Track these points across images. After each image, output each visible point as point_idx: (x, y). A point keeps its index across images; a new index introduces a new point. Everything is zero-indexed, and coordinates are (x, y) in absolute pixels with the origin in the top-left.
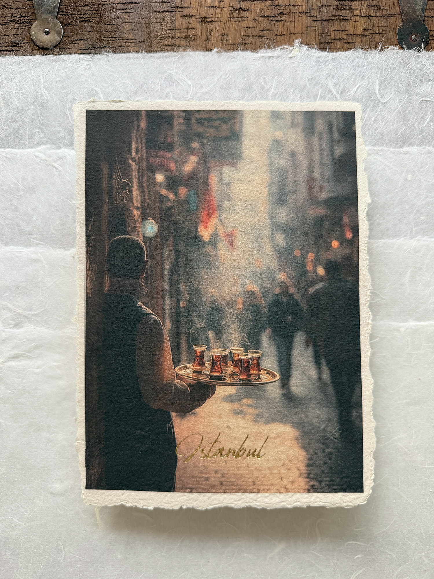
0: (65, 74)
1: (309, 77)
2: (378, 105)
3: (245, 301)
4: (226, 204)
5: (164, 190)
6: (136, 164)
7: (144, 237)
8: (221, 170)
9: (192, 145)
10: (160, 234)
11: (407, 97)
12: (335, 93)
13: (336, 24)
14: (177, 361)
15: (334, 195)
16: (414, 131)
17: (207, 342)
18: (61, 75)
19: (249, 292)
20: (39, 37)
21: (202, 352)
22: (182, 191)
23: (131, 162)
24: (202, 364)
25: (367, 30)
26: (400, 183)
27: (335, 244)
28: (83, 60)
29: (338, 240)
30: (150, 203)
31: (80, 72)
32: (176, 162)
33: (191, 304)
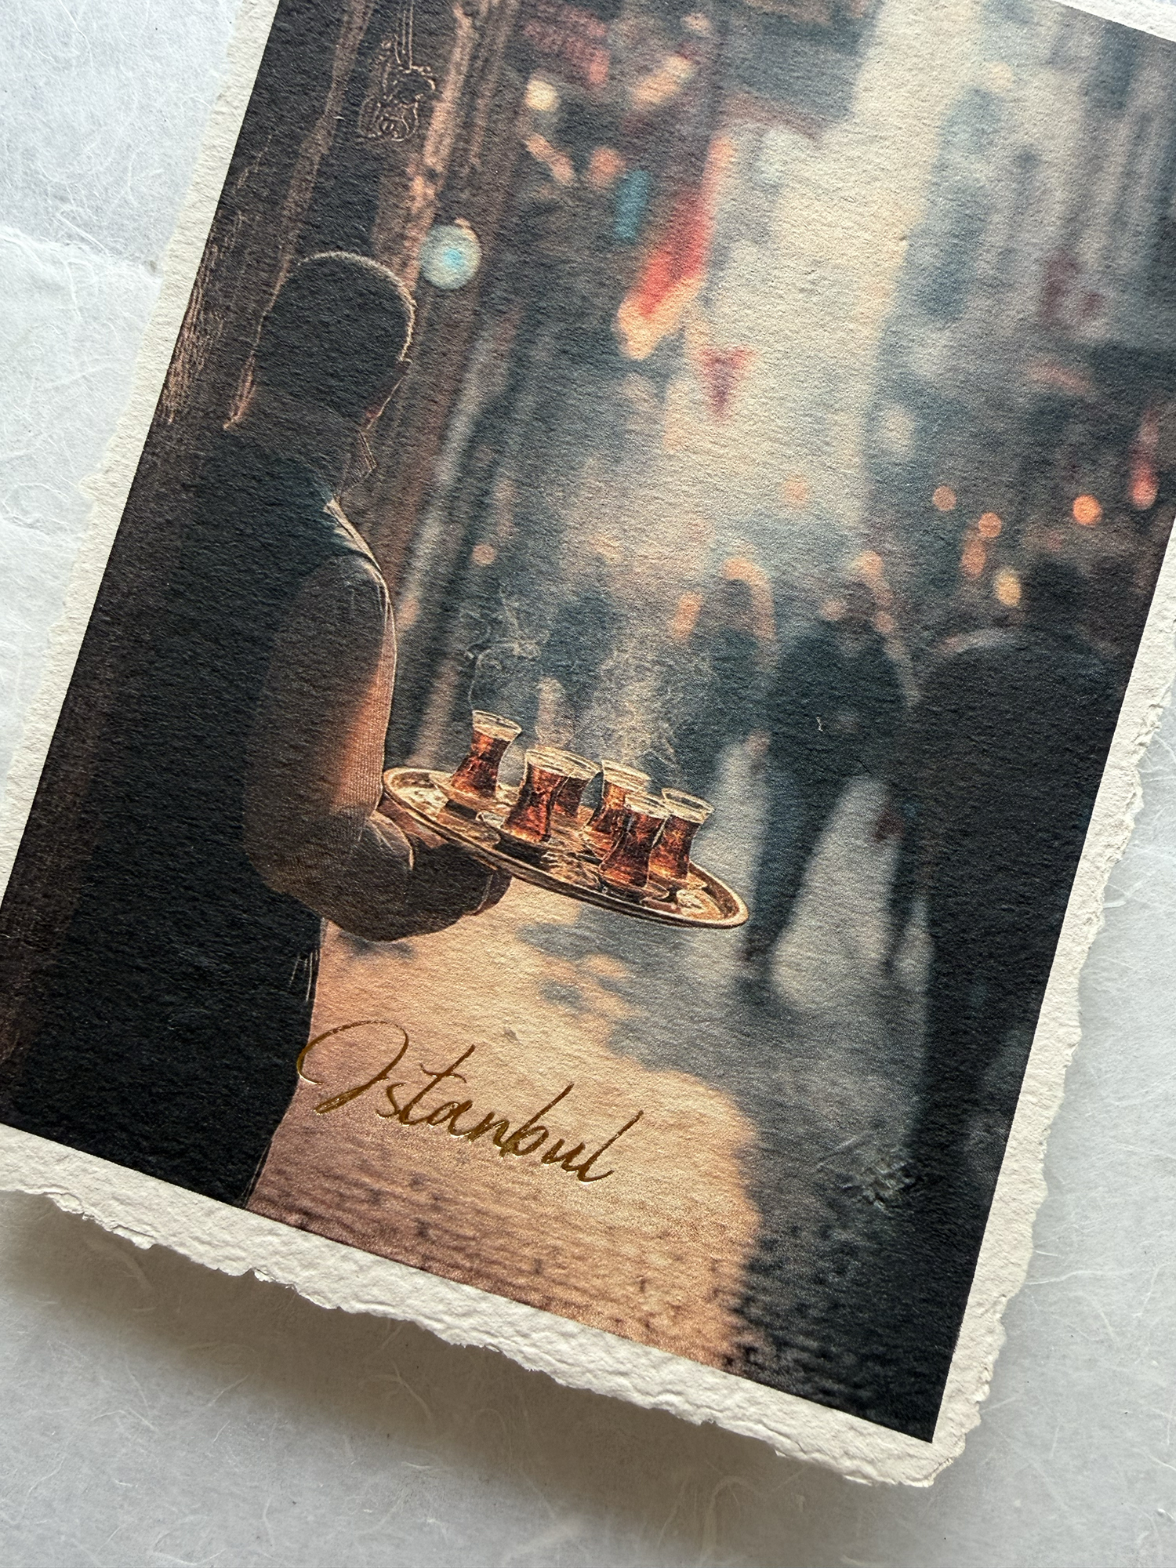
3: (704, 612)
4: (744, 254)
5: (543, 141)
6: (474, 27)
7: (423, 281)
8: (761, 133)
9: (689, 19)
10: (482, 285)
14: (399, 749)
15: (1131, 341)
17: (527, 716)
19: (733, 583)
21: (499, 746)
22: (605, 162)
23: (458, 13)
24: (486, 786)
27: (1086, 510)
29: (1100, 500)
30: (479, 169)
32: (615, 61)
33: (511, 563)
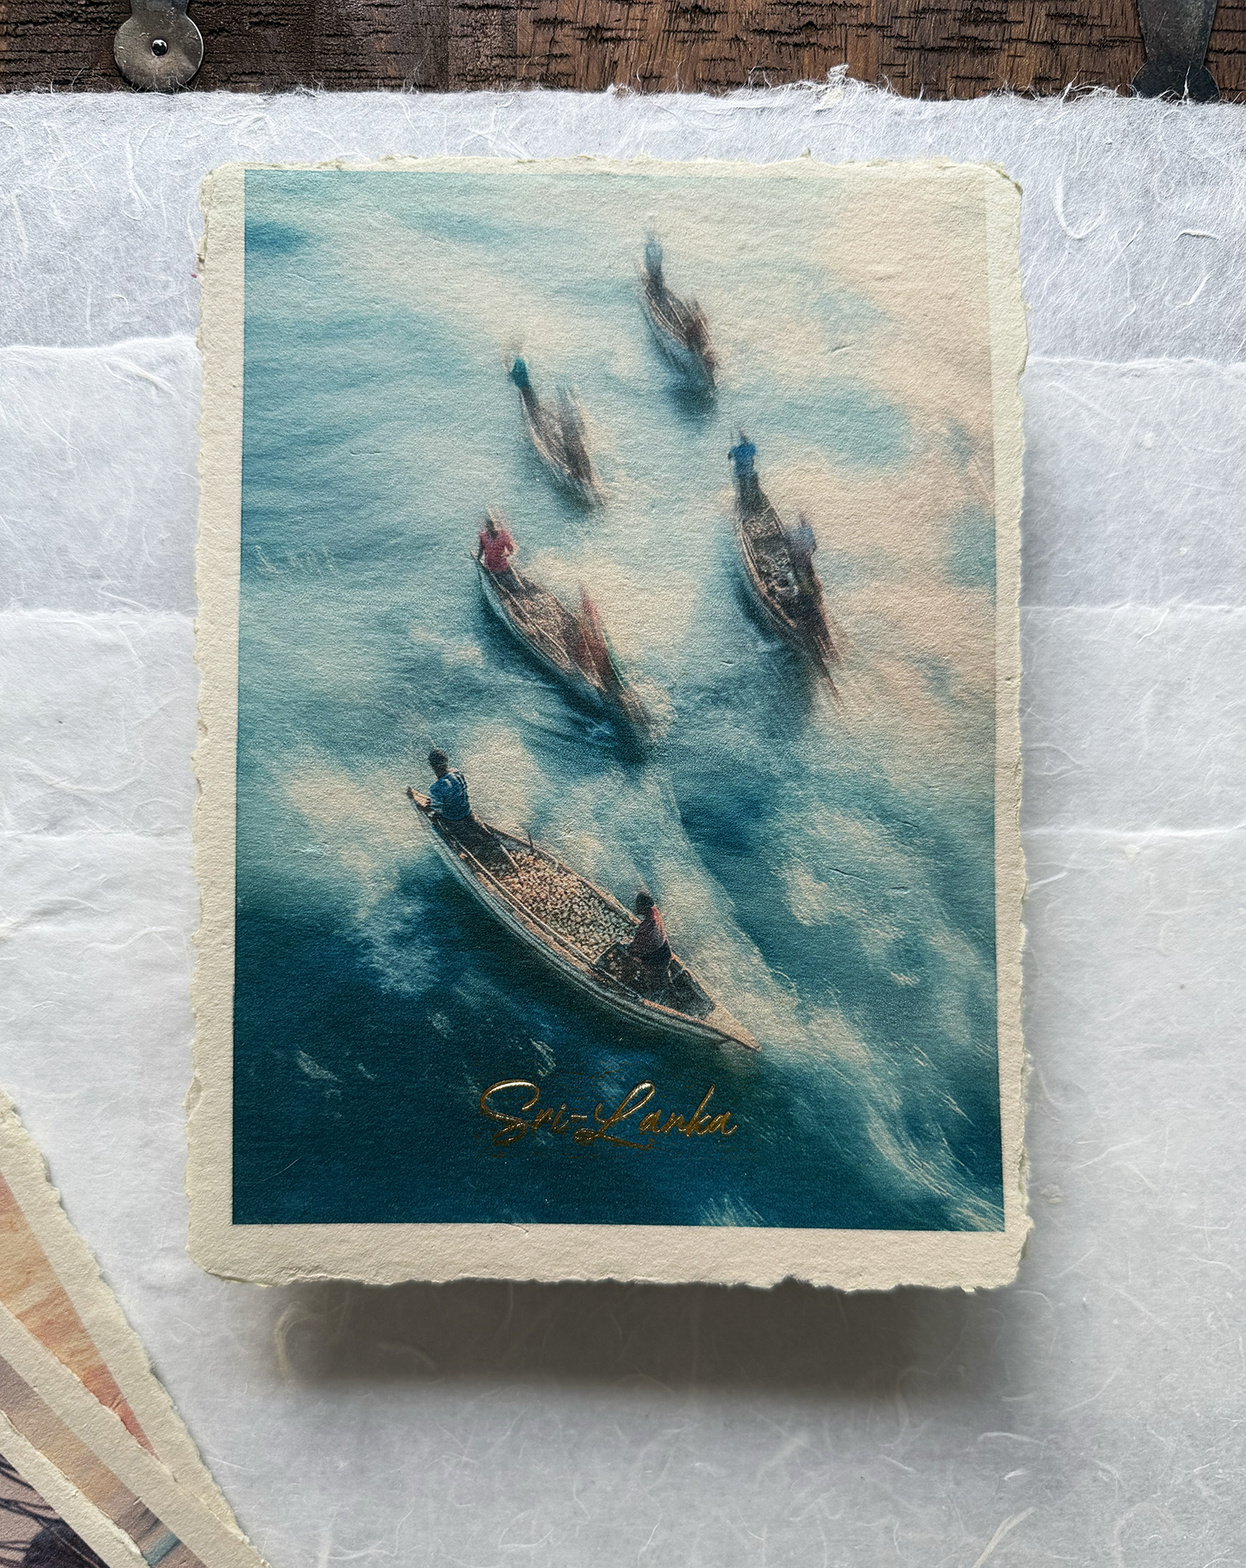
0: (193, 143)
2: (1061, 244)
11: (1141, 224)
13: (962, 61)
16: (1160, 317)
18: (184, 145)
20: (137, 62)
25: (1049, 79)
26: (1122, 457)
28: (243, 106)
31: (236, 139)
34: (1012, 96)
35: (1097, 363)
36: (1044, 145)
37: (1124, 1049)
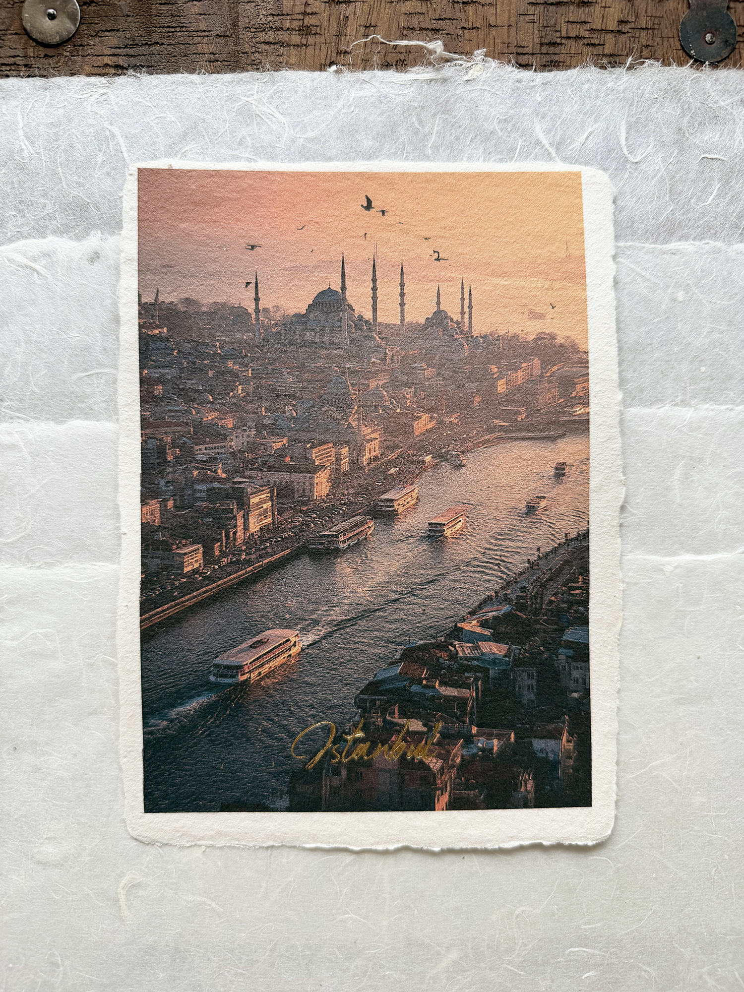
0: (61, 111)
1: (501, 118)
2: (624, 166)
11: (676, 152)
12: (547, 146)
13: (571, 11)
16: (688, 214)
18: (56, 112)
25: (627, 22)
26: (664, 307)
28: (94, 85)
31: (89, 107)
34: (593, 68)
35: (647, 245)
36: (613, 101)
37: (661, 699)
